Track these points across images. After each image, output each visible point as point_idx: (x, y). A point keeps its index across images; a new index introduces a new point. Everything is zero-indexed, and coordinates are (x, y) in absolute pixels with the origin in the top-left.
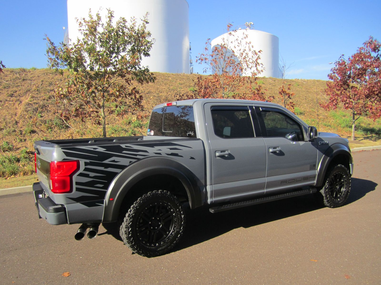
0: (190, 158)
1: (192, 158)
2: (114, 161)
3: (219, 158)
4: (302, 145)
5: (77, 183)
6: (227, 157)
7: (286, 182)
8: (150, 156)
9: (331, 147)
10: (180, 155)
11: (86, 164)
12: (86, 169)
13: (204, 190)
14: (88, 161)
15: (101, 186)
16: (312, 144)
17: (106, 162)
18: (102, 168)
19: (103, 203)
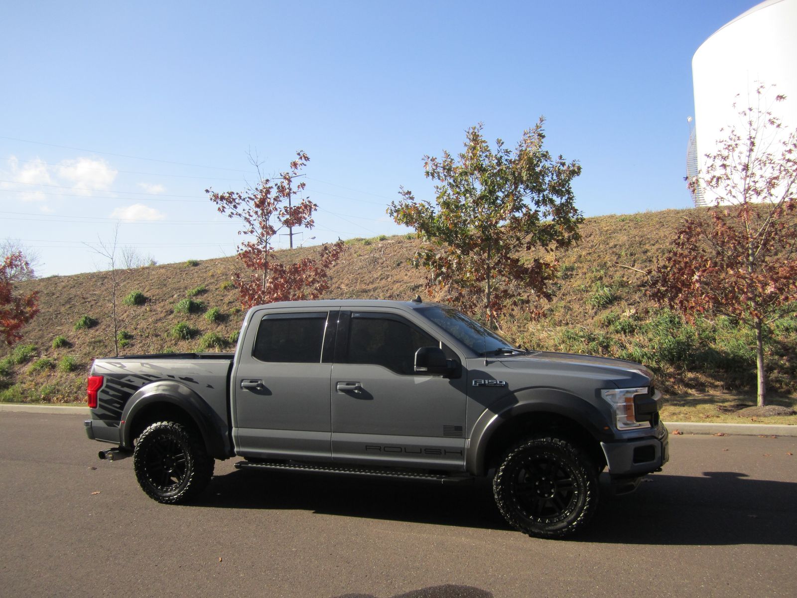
0: (208, 387)
1: (209, 386)
2: (129, 381)
3: (247, 390)
4: (418, 384)
5: (101, 400)
6: (260, 390)
7: (380, 449)
8: (163, 378)
9: (515, 394)
10: (195, 380)
11: (108, 381)
12: (107, 386)
13: (227, 433)
14: (109, 378)
15: (118, 406)
16: (450, 382)
17: (123, 380)
18: (119, 387)
19: (119, 425)
